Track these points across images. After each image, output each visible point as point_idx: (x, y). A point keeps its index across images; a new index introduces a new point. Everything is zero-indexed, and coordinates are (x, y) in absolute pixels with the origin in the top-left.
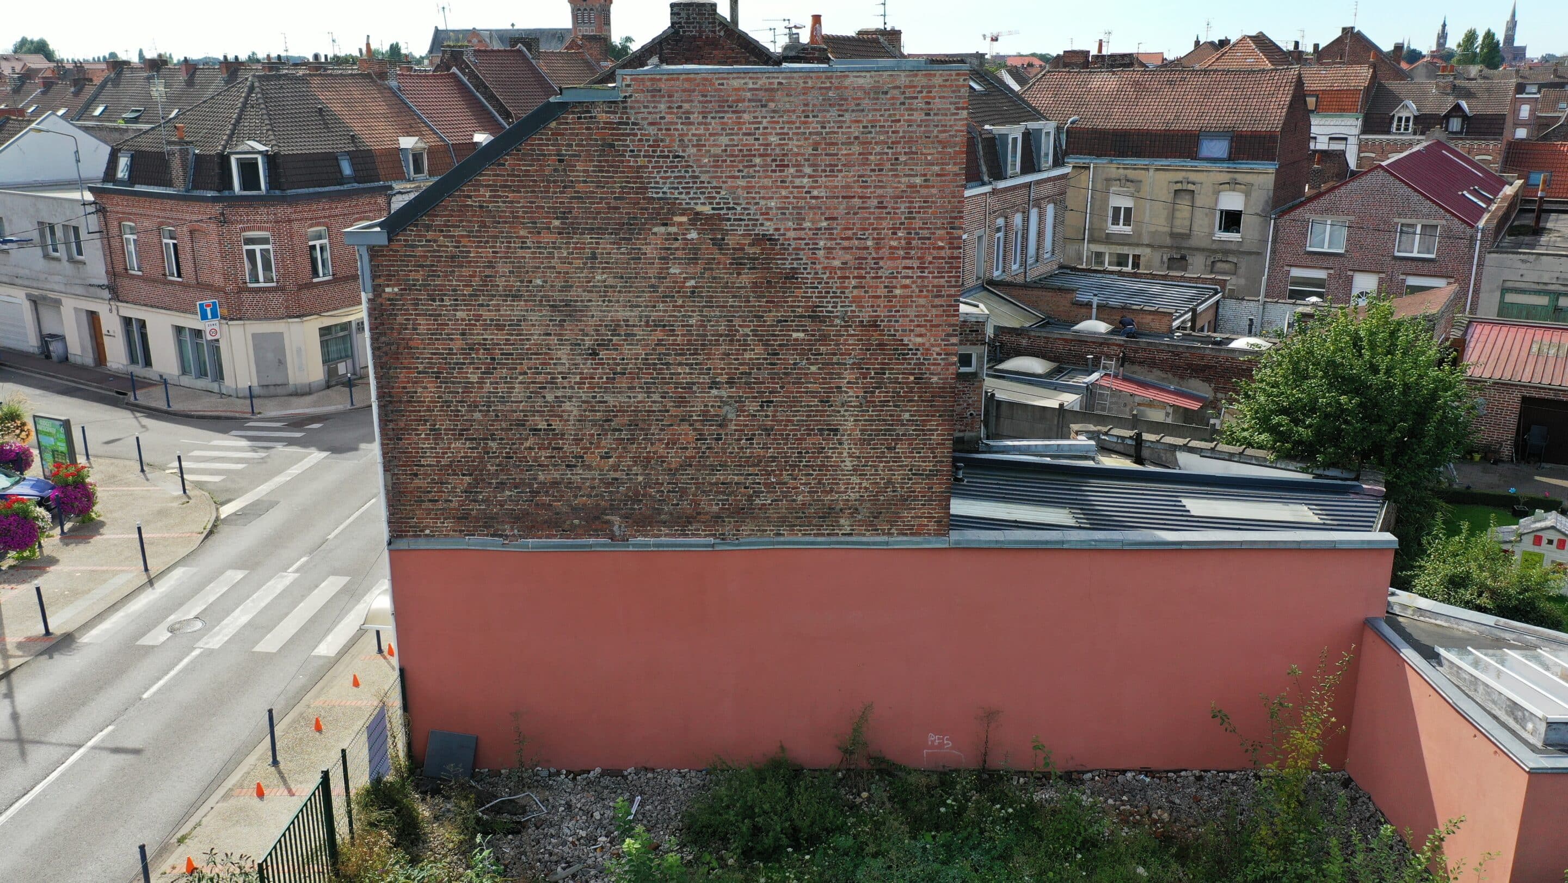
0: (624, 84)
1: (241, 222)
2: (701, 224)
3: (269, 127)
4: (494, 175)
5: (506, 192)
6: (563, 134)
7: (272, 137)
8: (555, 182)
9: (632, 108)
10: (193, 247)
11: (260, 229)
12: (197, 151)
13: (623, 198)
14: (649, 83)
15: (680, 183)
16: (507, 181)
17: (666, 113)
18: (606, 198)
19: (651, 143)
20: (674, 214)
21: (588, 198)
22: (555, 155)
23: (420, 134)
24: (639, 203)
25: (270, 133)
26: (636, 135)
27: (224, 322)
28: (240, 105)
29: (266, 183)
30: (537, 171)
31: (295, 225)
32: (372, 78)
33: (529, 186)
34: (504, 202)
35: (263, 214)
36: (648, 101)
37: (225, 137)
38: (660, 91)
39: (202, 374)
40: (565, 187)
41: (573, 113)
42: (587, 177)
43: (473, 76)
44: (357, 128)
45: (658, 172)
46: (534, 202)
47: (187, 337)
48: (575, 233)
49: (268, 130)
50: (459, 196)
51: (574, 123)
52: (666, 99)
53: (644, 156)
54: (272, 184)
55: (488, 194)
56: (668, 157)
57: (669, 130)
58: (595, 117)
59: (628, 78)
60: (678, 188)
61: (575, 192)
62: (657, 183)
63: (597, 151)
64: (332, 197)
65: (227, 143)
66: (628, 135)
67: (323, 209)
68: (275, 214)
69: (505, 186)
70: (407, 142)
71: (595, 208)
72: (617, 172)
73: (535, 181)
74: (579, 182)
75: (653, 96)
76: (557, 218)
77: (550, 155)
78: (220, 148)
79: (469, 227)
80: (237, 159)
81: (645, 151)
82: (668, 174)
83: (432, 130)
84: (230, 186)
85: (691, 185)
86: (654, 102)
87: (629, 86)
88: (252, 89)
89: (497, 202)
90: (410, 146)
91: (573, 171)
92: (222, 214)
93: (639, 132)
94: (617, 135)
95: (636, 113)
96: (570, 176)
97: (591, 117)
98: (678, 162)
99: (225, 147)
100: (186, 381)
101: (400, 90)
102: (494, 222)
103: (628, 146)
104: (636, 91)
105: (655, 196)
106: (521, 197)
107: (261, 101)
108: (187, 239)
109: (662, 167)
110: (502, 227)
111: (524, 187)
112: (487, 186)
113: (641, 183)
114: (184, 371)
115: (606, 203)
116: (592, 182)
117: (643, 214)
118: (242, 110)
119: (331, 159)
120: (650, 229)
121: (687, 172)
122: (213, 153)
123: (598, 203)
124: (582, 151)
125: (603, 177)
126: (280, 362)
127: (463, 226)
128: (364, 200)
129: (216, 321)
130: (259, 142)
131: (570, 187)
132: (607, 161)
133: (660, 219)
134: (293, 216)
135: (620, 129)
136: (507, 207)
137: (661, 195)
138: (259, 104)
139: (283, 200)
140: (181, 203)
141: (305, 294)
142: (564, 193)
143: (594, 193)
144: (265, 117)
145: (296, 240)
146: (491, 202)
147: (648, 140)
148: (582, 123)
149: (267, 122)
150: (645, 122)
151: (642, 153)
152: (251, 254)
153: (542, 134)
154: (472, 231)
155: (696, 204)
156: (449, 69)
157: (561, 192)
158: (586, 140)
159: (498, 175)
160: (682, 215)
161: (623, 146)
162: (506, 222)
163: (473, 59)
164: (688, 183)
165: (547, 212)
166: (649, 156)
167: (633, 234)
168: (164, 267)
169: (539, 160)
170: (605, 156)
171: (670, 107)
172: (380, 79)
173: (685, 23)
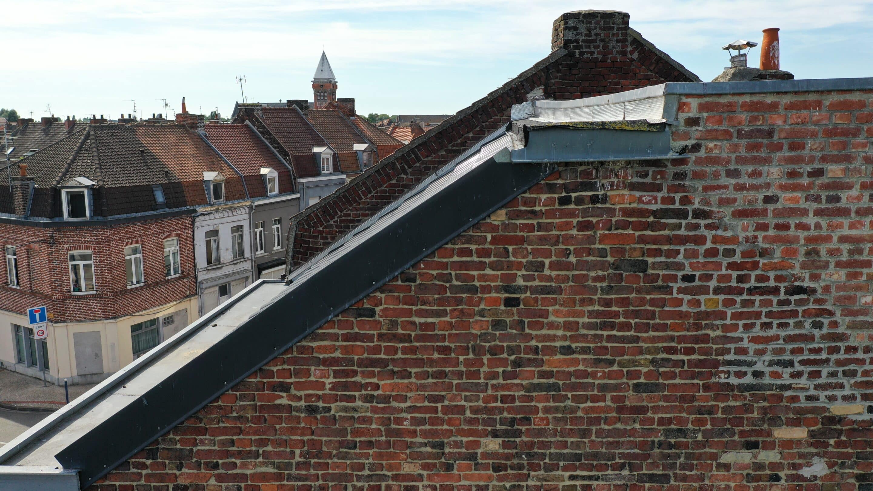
0: (683, 116)
1: (68, 243)
2: (838, 444)
3: (98, 166)
4: (346, 337)
5: (372, 375)
6: (522, 240)
7: (99, 174)
8: (494, 351)
9: (697, 175)
10: (28, 262)
11: (83, 248)
12: (36, 186)
13: (657, 387)
14: (744, 116)
15: (800, 351)
16: (377, 351)
17: (784, 188)
18: (617, 388)
19: (737, 259)
20: (775, 421)
21: (573, 387)
22: (498, 290)
23: (220, 170)
24: (693, 398)
25: (98, 170)
26: (701, 240)
27: (50, 324)
28: (76, 149)
29: (90, 211)
30: (451, 326)
31: (114, 245)
32: (185, 128)
33: (431, 362)
34: (369, 399)
35: (87, 235)
36: (740, 160)
37: (60, 174)
38: (770, 134)
39: (33, 363)
40: (517, 363)
41: (551, 188)
42: (573, 338)
43: (261, 127)
44: (171, 165)
45: (748, 327)
46: (441, 399)
47: (23, 334)
48: (534, 467)
49: (96, 168)
50: (261, 387)
51: (549, 214)
52: (786, 153)
53: (717, 291)
54: (95, 212)
55: (329, 381)
56: (775, 291)
57: (786, 227)
58: (604, 199)
59: (694, 103)
60: (791, 364)
61: (542, 375)
62: (744, 351)
63: (601, 279)
64: (145, 220)
65: (61, 179)
66: (683, 240)
67: (138, 230)
68: (96, 236)
69: (374, 363)
70: (210, 176)
71: (587, 411)
72: (647, 328)
73: (446, 350)
74: (552, 351)
75: (752, 148)
76: (495, 434)
77: (487, 289)
78: (54, 183)
79: (279, 455)
80: (67, 192)
81: (721, 278)
82: (770, 333)
83: (229, 166)
84: (61, 214)
85: (824, 356)
86: (754, 161)
87: (693, 122)
88: (88, 136)
89: (352, 399)
90: (211, 179)
91: (541, 326)
92: (52, 237)
93: (709, 234)
94: (655, 240)
95: (706, 189)
96: (530, 337)
97: (594, 199)
98: (799, 303)
99: (58, 182)
100: (21, 368)
101: (206, 137)
102: (342, 444)
103: (680, 266)
104: (713, 135)
105: (734, 381)
106: (409, 388)
107: (94, 145)
108: (24, 255)
109: (758, 315)
110: (361, 456)
111: (419, 363)
112: (327, 362)
113: (702, 352)
114: (20, 360)
115: (614, 399)
116: (585, 351)
117: (701, 422)
118: (77, 153)
119: (149, 190)
120: (714, 457)
121: (818, 325)
122: (48, 187)
123: (594, 399)
124: (566, 279)
125: (610, 338)
126: (97, 355)
127: (266, 455)
128: (172, 221)
129: (43, 324)
130: (88, 178)
131: (530, 362)
132: (624, 302)
133: (742, 434)
134: (112, 237)
135: (664, 227)
136: (374, 410)
137: (749, 379)
138: (92, 148)
139: (104, 224)
140: (21, 227)
141: (120, 300)
142: (515, 376)
143: (586, 374)
144: (96, 158)
145: (114, 256)
146: (335, 399)
147: (729, 253)
148: (572, 214)
149: (97, 162)
150: (727, 211)
151: (713, 284)
152: (75, 268)
153: (469, 242)
154: (288, 466)
155: (832, 399)
156: (243, 121)
157: (506, 375)
158: (577, 253)
159: (356, 337)
160: (795, 423)
161: (667, 266)
162: (370, 444)
163: (261, 115)
164: (819, 351)
165: (470, 421)
166: (730, 290)
167: (673, 466)
168: (7, 277)
169: (459, 301)
170: (620, 290)
171: (792, 174)
172: (191, 128)
173: (584, 41)
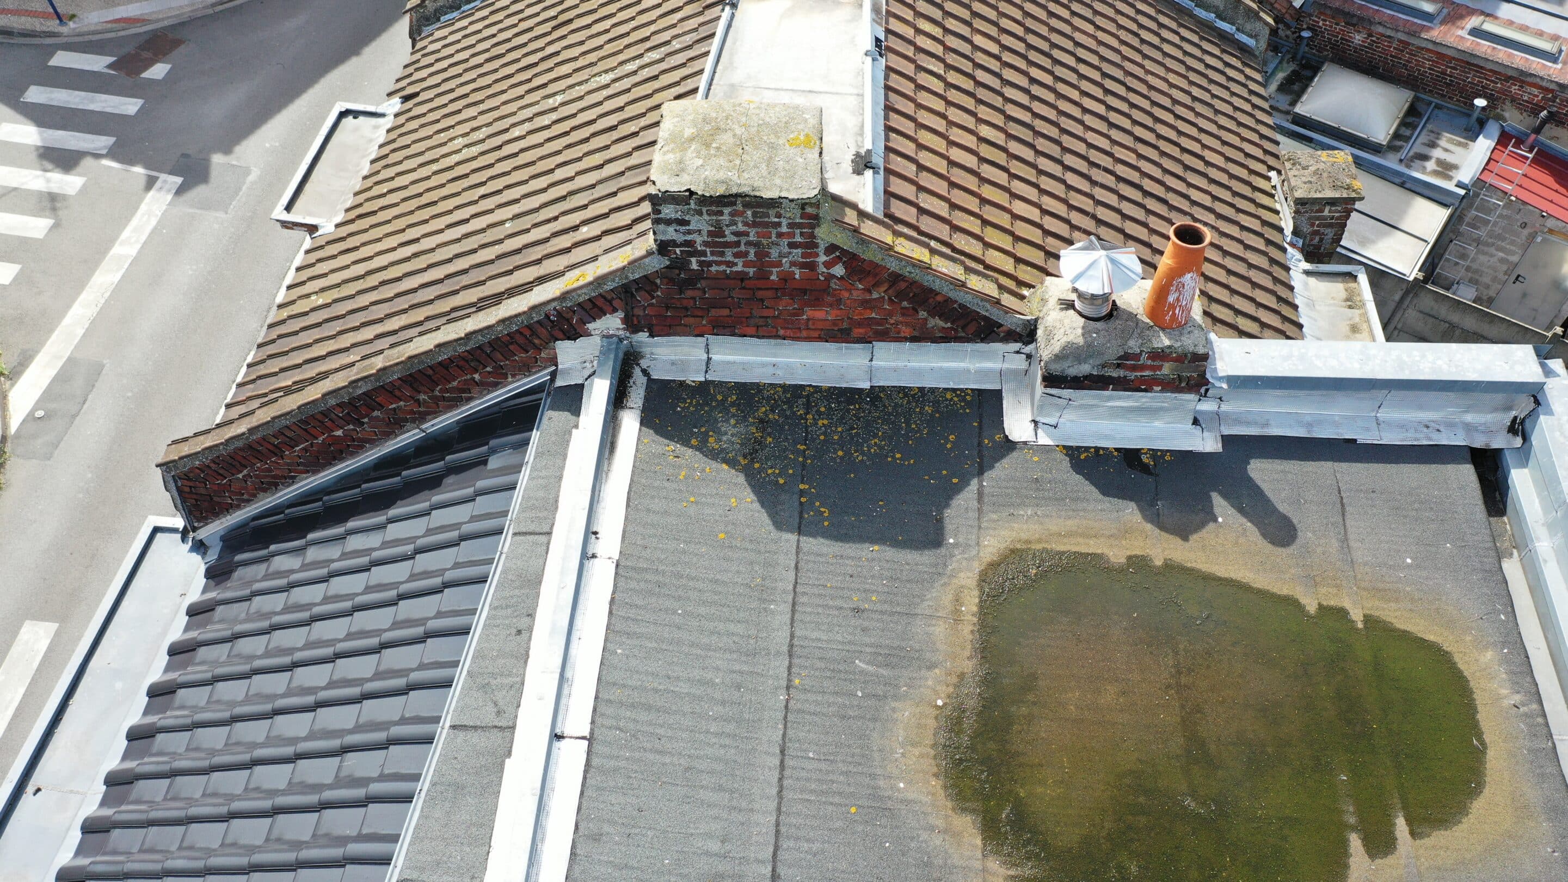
173: (706, 244)
